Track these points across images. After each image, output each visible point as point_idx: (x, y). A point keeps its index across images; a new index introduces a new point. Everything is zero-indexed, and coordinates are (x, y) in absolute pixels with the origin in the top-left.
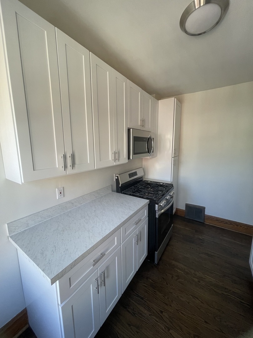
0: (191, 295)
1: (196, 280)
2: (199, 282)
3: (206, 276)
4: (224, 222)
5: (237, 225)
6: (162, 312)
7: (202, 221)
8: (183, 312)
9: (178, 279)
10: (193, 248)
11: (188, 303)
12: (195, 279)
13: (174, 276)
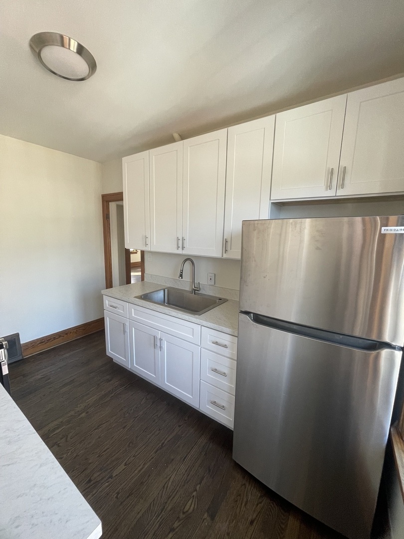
0: (95, 430)
1: (84, 415)
2: (87, 413)
3: (87, 401)
4: (51, 339)
5: (66, 334)
6: (90, 481)
7: (21, 358)
8: (104, 450)
9: (67, 439)
10: (44, 395)
11: (99, 438)
12: (81, 416)
13: (58, 443)
